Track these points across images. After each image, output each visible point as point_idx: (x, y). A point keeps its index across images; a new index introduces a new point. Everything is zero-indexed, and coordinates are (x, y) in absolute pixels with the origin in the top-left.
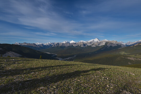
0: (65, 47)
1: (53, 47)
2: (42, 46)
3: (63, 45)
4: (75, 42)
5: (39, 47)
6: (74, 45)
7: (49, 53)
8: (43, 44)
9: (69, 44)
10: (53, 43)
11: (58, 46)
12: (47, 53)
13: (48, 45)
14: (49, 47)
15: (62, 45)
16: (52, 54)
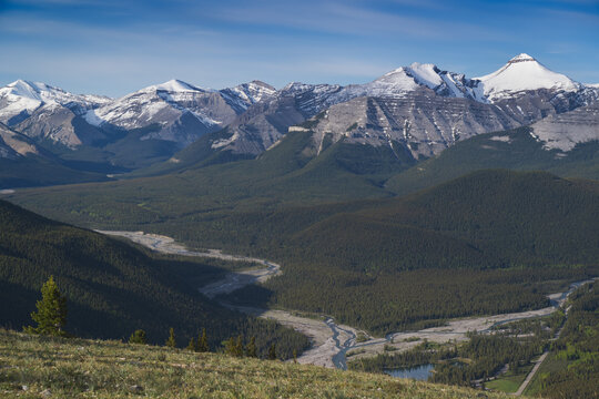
0: (400, 153)
1: (227, 156)
2: (67, 135)
3: (373, 124)
4: (561, 82)
5: (23, 149)
6: (543, 131)
7: (162, 244)
8: (77, 113)
9: (477, 109)
10: (228, 94)
11: (307, 139)
12: (138, 237)
13: (154, 127)
14: (166, 149)
15: (362, 120)
16: (215, 254)
